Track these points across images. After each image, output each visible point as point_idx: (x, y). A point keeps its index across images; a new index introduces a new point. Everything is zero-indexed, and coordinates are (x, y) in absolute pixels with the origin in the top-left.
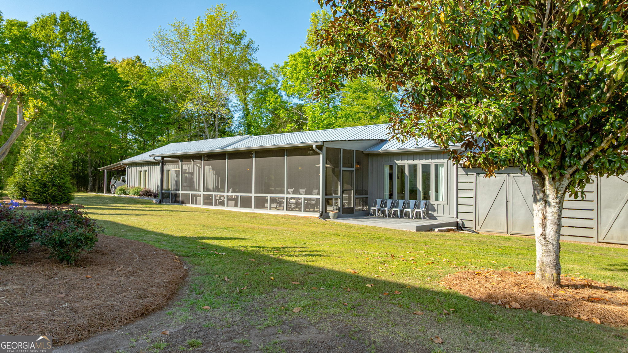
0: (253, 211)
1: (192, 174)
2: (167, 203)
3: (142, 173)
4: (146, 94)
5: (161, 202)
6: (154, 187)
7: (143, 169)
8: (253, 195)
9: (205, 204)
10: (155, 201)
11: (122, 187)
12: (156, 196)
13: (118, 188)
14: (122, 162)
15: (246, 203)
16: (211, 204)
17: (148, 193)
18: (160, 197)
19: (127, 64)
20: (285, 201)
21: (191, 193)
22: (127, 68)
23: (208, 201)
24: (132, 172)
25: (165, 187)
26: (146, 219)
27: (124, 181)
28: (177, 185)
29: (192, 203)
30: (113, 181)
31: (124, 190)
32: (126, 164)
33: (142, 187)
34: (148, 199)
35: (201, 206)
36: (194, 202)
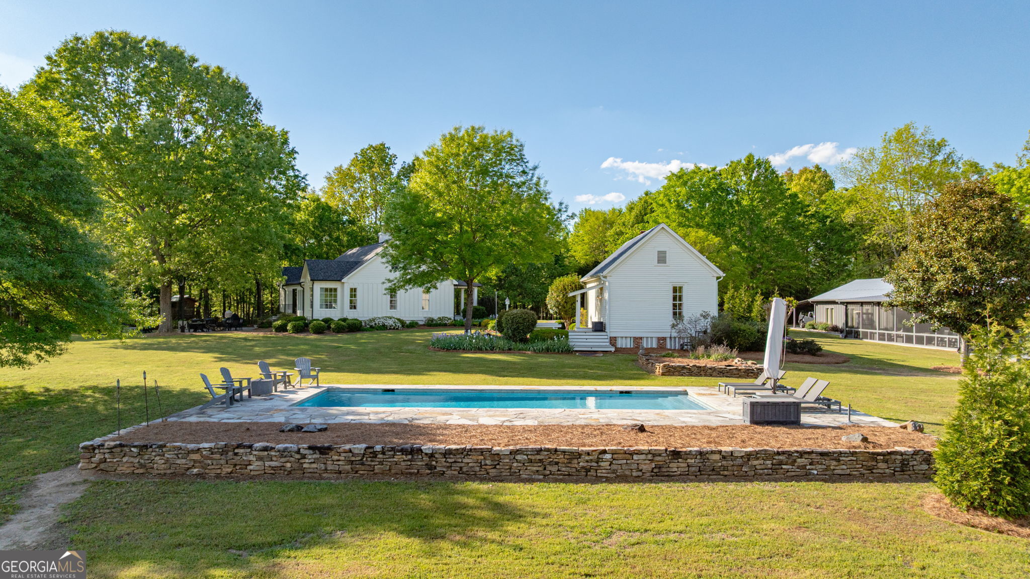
0: (914, 346)
1: (872, 314)
2: (851, 338)
3: (829, 310)
4: (829, 220)
5: (846, 337)
6: (840, 324)
7: (830, 306)
8: (914, 334)
9: (880, 339)
10: (841, 336)
11: (811, 322)
12: (841, 331)
13: (808, 323)
14: (810, 300)
15: (909, 340)
16: (884, 340)
17: (835, 329)
18: (845, 334)
19: (805, 180)
20: (947, 340)
21: (869, 331)
22: (806, 184)
23: (882, 337)
24: (820, 310)
25: (850, 324)
26: (836, 347)
27: (812, 316)
28: (859, 324)
29: (871, 339)
30: (801, 316)
31: (813, 325)
32: (814, 302)
33: (829, 323)
34: (837, 334)
35: (877, 341)
36: (872, 336)
